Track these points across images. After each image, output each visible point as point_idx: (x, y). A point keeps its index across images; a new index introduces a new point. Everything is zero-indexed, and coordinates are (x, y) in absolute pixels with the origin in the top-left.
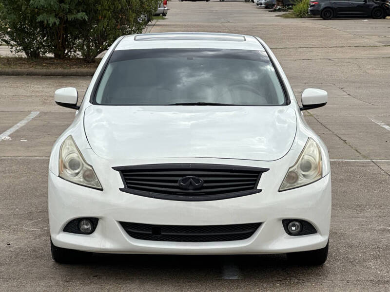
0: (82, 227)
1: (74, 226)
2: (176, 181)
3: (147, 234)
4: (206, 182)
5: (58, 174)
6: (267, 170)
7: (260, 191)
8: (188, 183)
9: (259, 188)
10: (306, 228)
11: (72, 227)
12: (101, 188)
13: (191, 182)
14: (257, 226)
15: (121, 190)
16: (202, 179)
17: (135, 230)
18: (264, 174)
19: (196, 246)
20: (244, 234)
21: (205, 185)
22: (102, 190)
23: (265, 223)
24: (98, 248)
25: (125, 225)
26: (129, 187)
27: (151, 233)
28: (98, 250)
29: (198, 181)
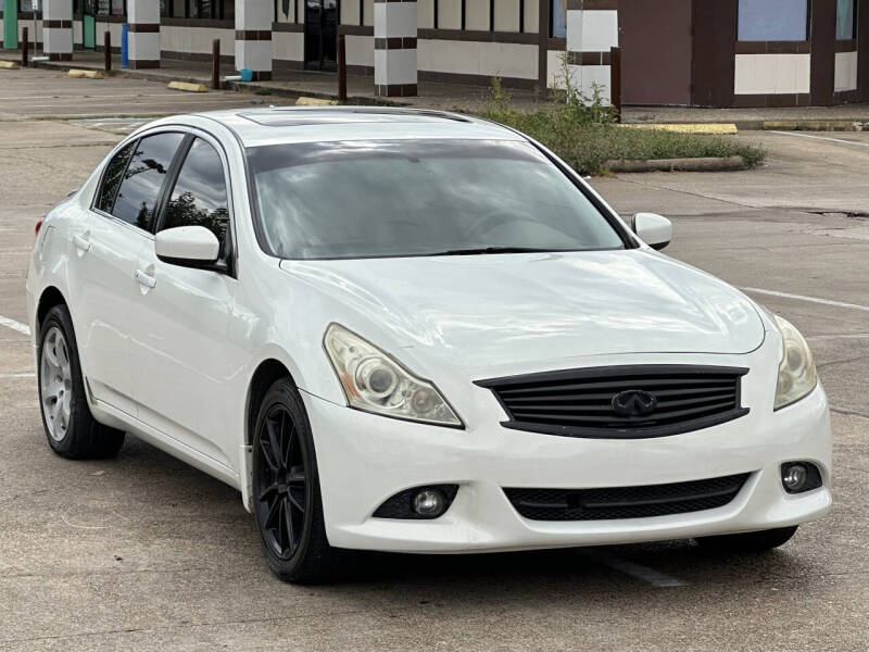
0: (420, 505)
1: (401, 506)
2: (607, 402)
3: (557, 509)
4: (661, 399)
5: (345, 403)
6: (745, 371)
7: (747, 411)
8: (631, 402)
9: (744, 405)
10: (810, 477)
11: (397, 507)
12: (459, 423)
13: (636, 402)
15: (503, 424)
16: (653, 394)
17: (532, 502)
18: (744, 379)
19: (633, 525)
20: (722, 496)
21: (660, 405)
22: (462, 427)
23: (760, 473)
24: (464, 544)
25: (514, 494)
26: (517, 419)
27: (566, 505)
28: (465, 548)
29: (647, 399)
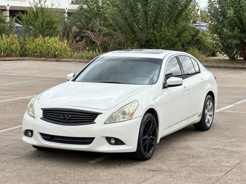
6: (101, 114)
7: (95, 123)
9: (95, 121)
10: (119, 142)
12: (34, 117)
14: (93, 139)
15: (41, 118)
17: (45, 136)
18: (99, 116)
21: (71, 118)
23: (96, 138)
25: (42, 134)
26: (44, 117)
